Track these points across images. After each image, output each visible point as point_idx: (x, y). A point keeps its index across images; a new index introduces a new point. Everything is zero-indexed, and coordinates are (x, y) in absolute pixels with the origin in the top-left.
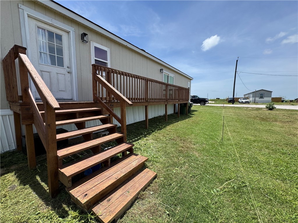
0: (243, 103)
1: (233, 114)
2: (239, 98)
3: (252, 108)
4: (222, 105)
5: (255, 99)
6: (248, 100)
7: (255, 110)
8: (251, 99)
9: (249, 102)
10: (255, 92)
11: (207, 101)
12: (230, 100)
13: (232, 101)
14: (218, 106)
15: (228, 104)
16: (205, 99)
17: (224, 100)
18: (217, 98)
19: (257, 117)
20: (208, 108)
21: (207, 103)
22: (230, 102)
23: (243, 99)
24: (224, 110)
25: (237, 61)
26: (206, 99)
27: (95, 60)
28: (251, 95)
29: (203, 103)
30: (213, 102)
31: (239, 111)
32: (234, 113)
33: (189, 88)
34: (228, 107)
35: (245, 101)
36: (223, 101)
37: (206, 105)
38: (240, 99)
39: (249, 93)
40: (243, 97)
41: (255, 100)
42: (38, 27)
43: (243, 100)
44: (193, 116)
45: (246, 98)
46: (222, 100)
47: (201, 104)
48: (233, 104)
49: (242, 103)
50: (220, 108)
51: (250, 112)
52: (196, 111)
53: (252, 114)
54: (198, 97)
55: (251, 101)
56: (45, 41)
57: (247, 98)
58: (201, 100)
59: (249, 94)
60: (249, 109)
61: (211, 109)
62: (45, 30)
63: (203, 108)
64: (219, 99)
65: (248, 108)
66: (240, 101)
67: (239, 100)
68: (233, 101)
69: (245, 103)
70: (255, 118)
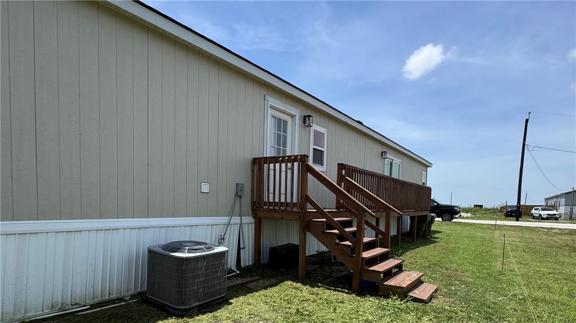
0: (543, 219)
1: (518, 240)
2: (532, 207)
3: (560, 229)
4: (493, 222)
5: (572, 209)
6: (555, 212)
7: (566, 234)
8: (562, 210)
9: (558, 216)
10: (571, 192)
11: (457, 213)
12: (511, 211)
13: (514, 212)
14: (484, 225)
15: (505, 219)
16: (453, 207)
17: (494, 209)
18: (476, 206)
19: (567, 245)
20: (459, 228)
21: (457, 216)
22: (511, 216)
23: (543, 210)
24: (497, 233)
25: (527, 121)
26: (456, 208)
27: (314, 149)
28: (563, 201)
29: (447, 216)
30: (469, 215)
31: (531, 236)
32: (519, 238)
33: (424, 183)
34: (507, 226)
35: (548, 215)
36: (492, 213)
37: (454, 220)
38: (535, 210)
39: (559, 193)
40: (543, 203)
41: (571, 212)
42: (273, 116)
43: (542, 213)
44: (438, 240)
45: (551, 206)
46: (489, 210)
47: (442, 219)
48: (517, 220)
49: (540, 218)
50: (488, 228)
51: (554, 238)
52: (440, 232)
53: (557, 240)
54: (436, 202)
55: (563, 216)
56: (275, 132)
57: (554, 207)
58: (442, 208)
59: (557, 197)
60: (553, 231)
61: (468, 230)
62: (276, 118)
63: (448, 228)
64: (481, 206)
65: (552, 229)
66: (535, 215)
67: (533, 211)
68: (517, 212)
69: (547, 219)
70: (561, 247)
